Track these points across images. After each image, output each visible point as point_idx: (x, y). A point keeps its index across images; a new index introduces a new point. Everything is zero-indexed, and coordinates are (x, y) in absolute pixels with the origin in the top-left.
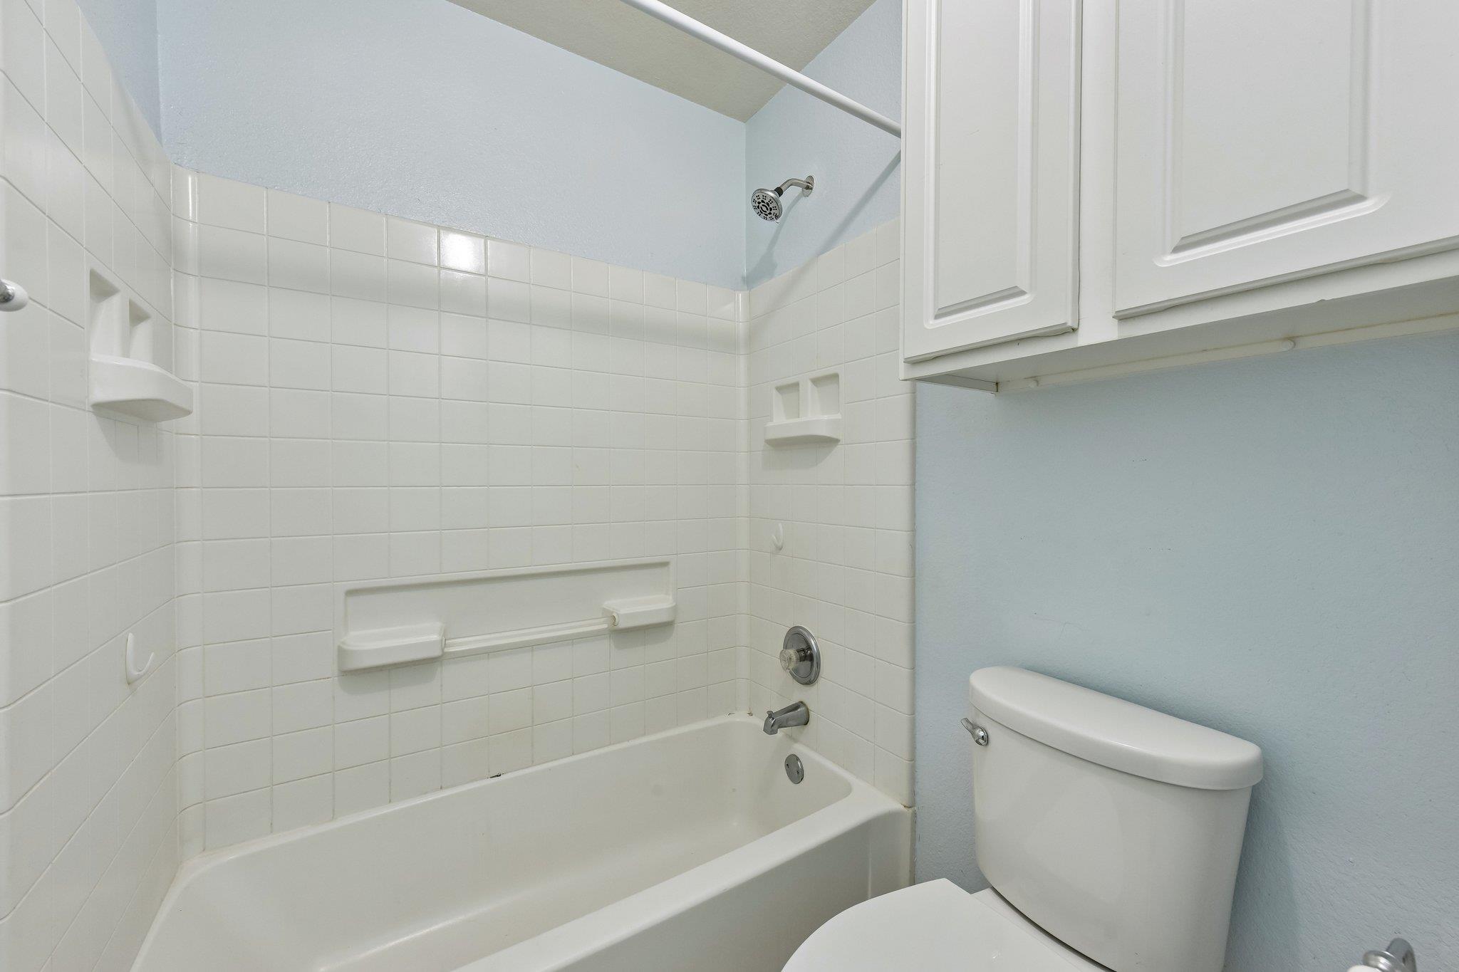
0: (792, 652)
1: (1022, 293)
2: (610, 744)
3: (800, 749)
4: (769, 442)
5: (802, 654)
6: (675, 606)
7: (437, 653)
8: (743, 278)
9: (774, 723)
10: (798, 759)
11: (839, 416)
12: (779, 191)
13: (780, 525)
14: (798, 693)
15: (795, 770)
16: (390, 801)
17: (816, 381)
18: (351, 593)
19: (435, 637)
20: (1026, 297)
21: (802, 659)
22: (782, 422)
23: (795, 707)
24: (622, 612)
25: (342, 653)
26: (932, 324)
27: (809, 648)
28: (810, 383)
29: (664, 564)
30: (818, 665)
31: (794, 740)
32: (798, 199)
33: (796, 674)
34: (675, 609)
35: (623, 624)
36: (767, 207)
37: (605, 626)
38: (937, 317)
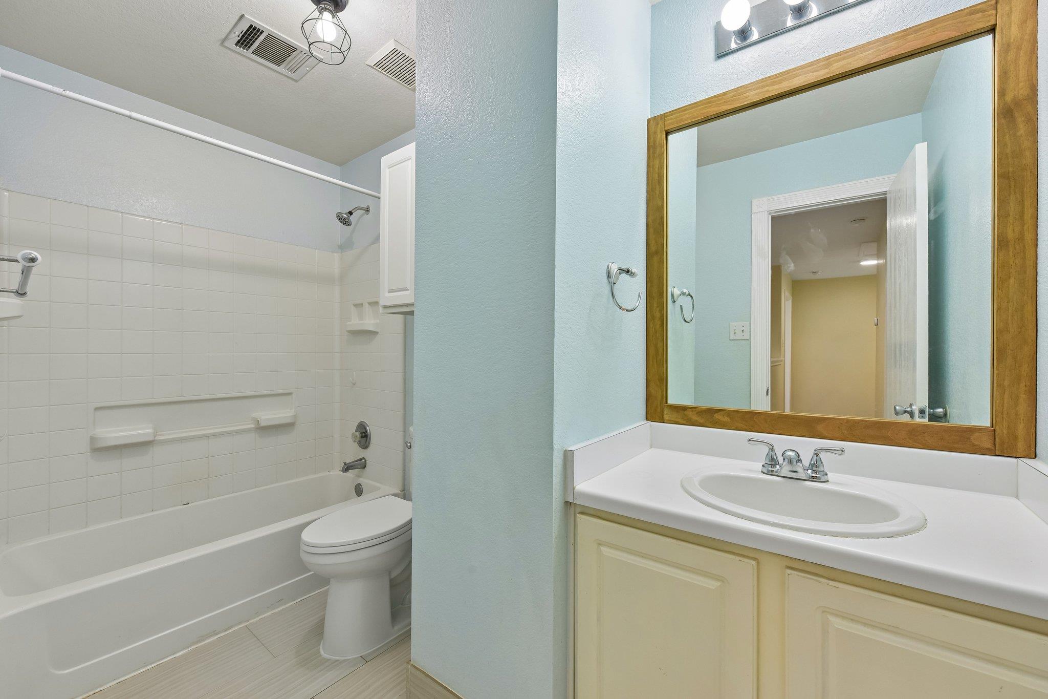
0: (358, 434)
1: (408, 290)
2: (256, 487)
3: (361, 480)
4: (349, 332)
5: (364, 434)
6: (295, 415)
7: (151, 439)
8: (339, 246)
9: (347, 468)
10: (361, 485)
11: (378, 321)
12: (351, 213)
13: (354, 373)
14: (362, 454)
15: (359, 491)
16: (121, 518)
17: (370, 304)
18: (97, 409)
19: (150, 431)
20: (409, 291)
21: (362, 437)
22: (356, 323)
23: (360, 460)
24: (263, 418)
25: (93, 439)
26: (387, 295)
27: (366, 431)
28: (367, 304)
29: (290, 394)
30: (370, 438)
31: (359, 476)
32: (362, 215)
33: (360, 444)
34: (295, 416)
35: (263, 424)
36: (344, 220)
37: (253, 426)
38: (389, 292)
